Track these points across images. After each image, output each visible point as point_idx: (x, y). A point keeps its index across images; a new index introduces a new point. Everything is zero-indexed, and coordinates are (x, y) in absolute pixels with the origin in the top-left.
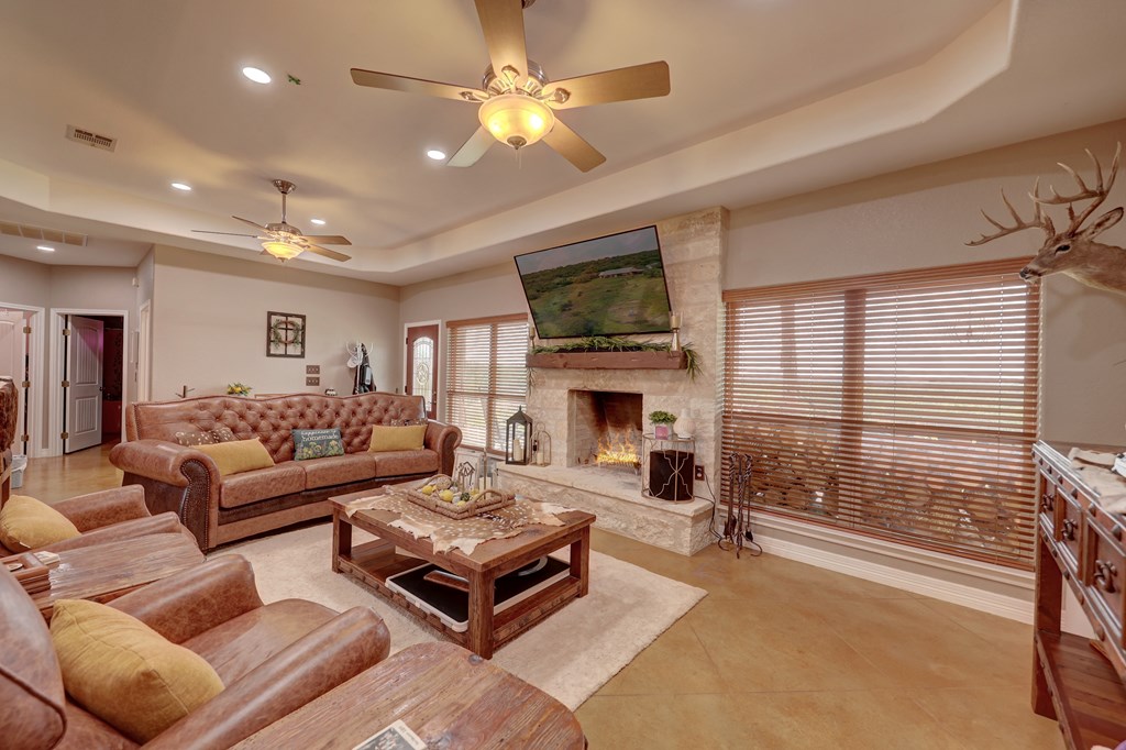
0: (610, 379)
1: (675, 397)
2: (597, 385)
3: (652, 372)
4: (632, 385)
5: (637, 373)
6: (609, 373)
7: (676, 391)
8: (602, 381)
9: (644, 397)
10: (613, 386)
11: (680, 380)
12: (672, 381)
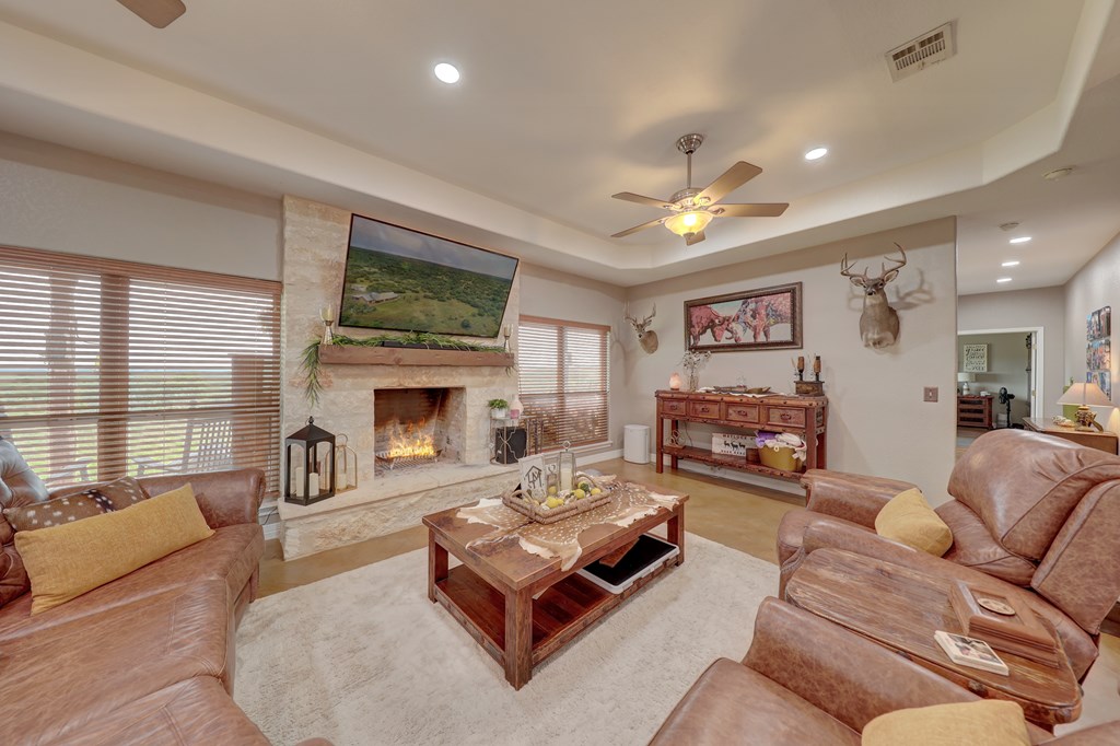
0: (434, 375)
1: (494, 388)
2: (419, 383)
3: (474, 369)
4: (457, 380)
5: (461, 370)
6: (433, 370)
7: (494, 383)
8: (424, 378)
9: (468, 390)
10: (437, 382)
11: (497, 374)
12: (491, 375)
